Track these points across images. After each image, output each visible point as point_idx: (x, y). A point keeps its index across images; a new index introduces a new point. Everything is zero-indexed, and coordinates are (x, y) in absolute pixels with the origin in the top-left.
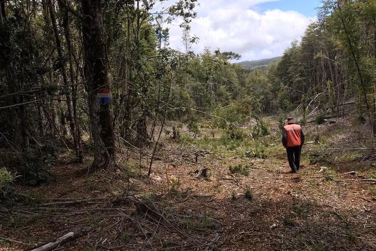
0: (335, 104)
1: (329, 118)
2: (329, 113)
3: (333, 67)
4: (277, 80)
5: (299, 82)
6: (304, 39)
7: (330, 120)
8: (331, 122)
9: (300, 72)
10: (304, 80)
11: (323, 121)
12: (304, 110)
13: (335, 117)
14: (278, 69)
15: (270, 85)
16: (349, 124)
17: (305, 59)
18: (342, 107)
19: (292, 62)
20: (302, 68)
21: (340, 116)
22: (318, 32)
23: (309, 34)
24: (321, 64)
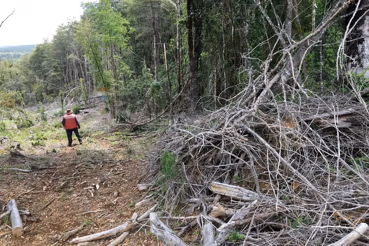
0: (87, 97)
1: (83, 109)
2: (83, 105)
3: (83, 65)
4: (31, 72)
5: (54, 76)
6: (55, 37)
7: (84, 110)
8: (85, 113)
9: (54, 67)
10: (58, 75)
11: (79, 112)
12: (62, 103)
13: (88, 108)
14: (31, 62)
15: (23, 77)
16: (99, 113)
17: (57, 56)
18: (93, 100)
19: (46, 57)
20: (55, 64)
21: (92, 107)
22: (68, 32)
23: (59, 33)
24: (72, 62)
